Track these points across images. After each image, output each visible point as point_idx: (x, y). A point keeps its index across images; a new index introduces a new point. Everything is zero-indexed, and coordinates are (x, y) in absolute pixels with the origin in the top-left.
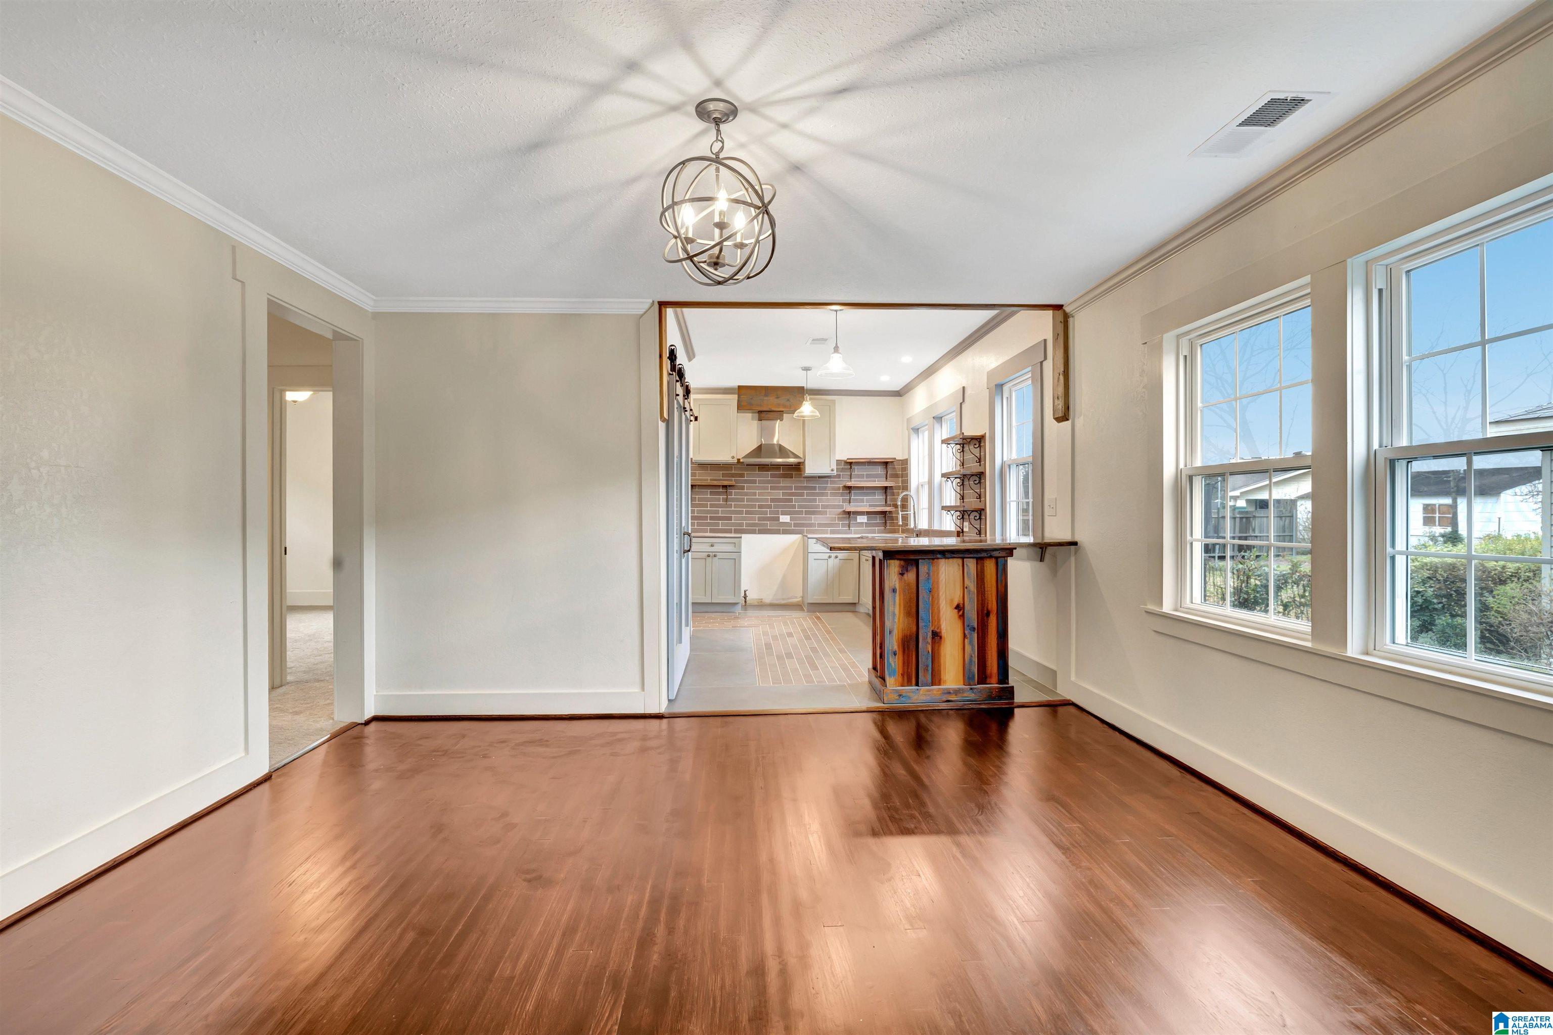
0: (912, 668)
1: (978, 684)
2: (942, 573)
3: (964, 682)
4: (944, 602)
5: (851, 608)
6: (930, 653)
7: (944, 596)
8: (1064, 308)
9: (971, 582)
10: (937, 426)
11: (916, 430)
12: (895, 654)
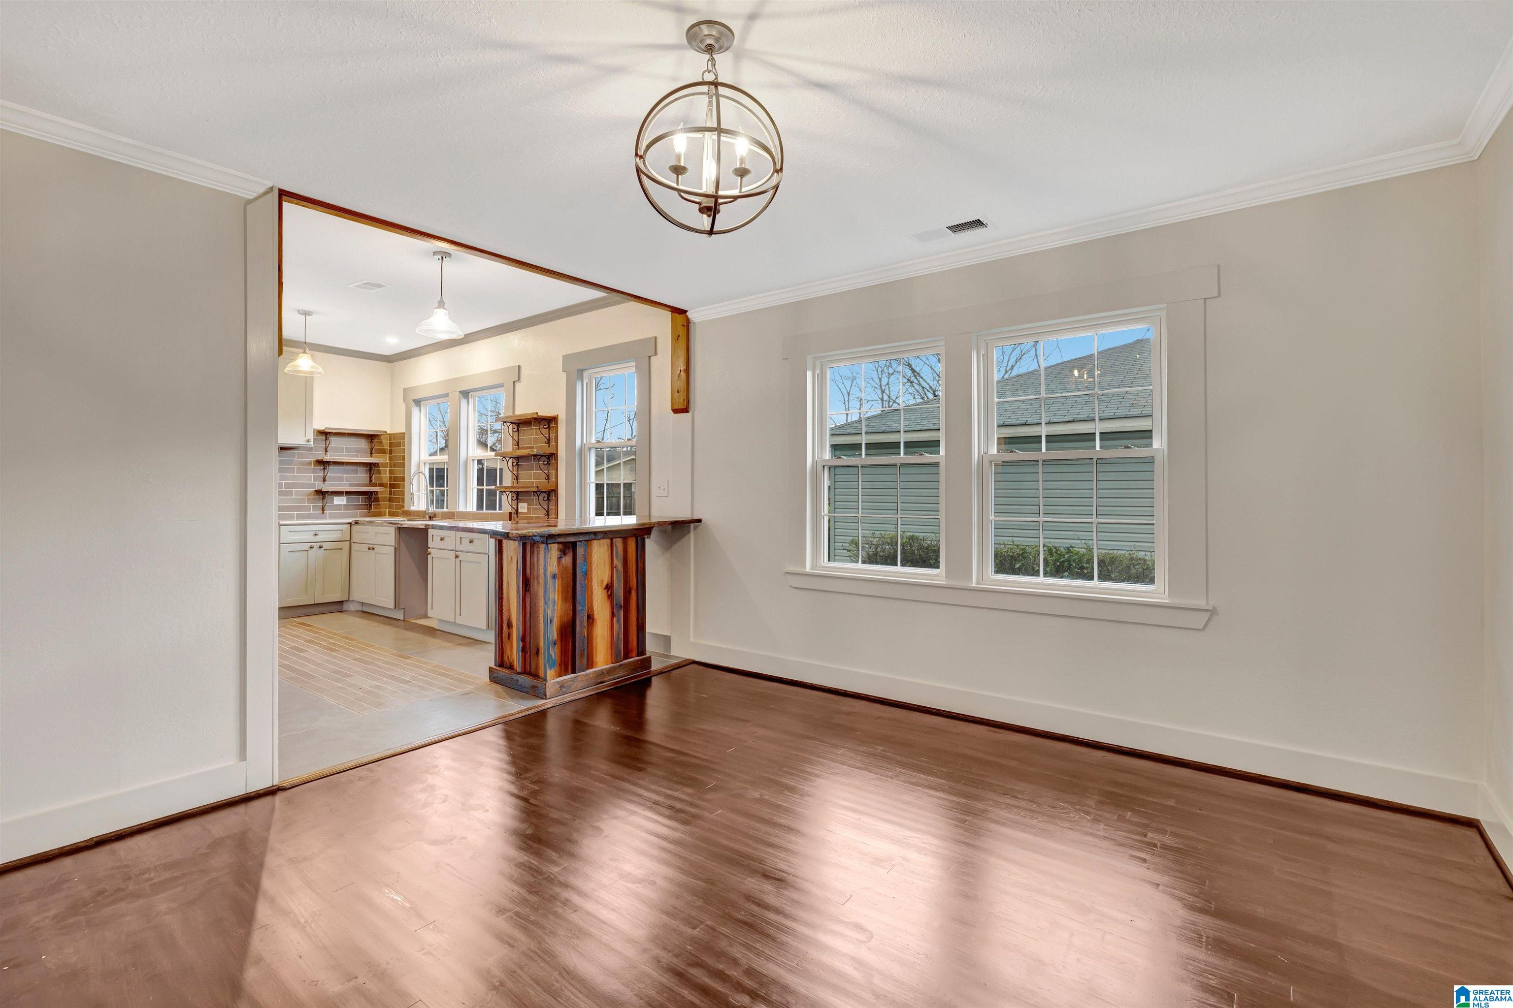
0: (568, 657)
1: (624, 659)
2: (595, 554)
3: (612, 661)
4: (596, 584)
5: (338, 607)
6: (586, 637)
7: (596, 577)
8: (687, 314)
9: (619, 561)
10: (464, 402)
11: (418, 402)
12: (555, 644)
